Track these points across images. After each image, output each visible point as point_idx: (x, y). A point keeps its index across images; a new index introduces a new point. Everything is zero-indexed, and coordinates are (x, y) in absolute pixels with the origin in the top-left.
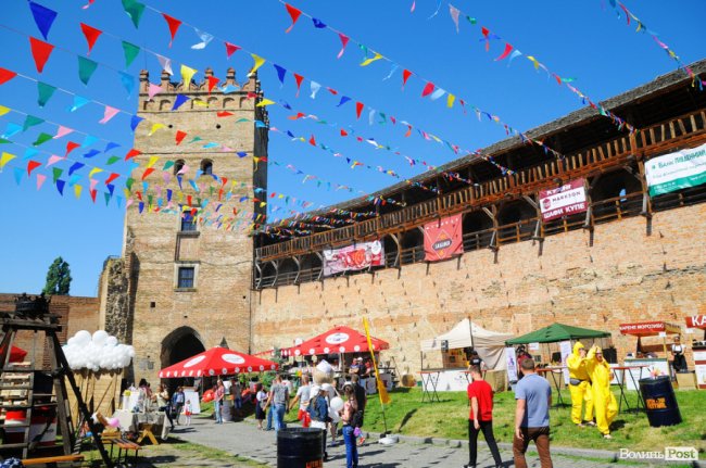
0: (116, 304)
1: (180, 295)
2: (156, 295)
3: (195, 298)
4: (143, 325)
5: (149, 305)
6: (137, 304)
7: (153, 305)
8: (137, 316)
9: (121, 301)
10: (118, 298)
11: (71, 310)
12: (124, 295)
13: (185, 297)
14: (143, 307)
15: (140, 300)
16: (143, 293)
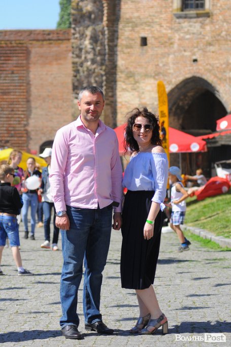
0: (87, 43)
1: (185, 24)
2: (148, 24)
3: (208, 28)
4: (130, 75)
5: (139, 41)
6: (122, 41)
7: (144, 41)
8: (121, 62)
9: (95, 39)
10: (89, 32)
11: (32, 55)
12: (98, 28)
13: (192, 27)
14: (128, 47)
15: (126, 33)
16: (129, 21)
